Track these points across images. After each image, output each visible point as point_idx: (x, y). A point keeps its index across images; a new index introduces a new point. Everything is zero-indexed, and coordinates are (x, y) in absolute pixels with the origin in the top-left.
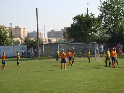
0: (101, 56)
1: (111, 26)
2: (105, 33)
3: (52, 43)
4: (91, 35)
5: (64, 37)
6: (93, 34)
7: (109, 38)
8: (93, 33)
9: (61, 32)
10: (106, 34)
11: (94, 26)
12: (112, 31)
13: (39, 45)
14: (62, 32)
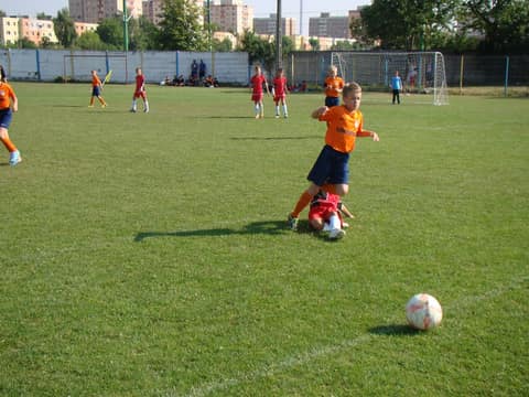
0: (451, 93)
1: (489, 7)
2: (470, 27)
3: (322, 49)
4: (429, 32)
5: (355, 34)
6: (434, 30)
7: (482, 42)
8: (434, 24)
9: (347, 19)
10: (471, 30)
11: (439, 4)
12: (492, 20)
13: (280, 55)
14: (350, 21)
